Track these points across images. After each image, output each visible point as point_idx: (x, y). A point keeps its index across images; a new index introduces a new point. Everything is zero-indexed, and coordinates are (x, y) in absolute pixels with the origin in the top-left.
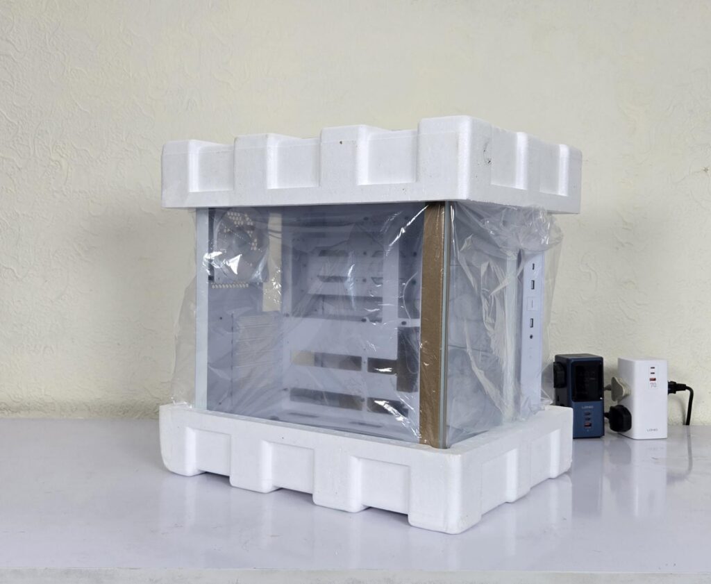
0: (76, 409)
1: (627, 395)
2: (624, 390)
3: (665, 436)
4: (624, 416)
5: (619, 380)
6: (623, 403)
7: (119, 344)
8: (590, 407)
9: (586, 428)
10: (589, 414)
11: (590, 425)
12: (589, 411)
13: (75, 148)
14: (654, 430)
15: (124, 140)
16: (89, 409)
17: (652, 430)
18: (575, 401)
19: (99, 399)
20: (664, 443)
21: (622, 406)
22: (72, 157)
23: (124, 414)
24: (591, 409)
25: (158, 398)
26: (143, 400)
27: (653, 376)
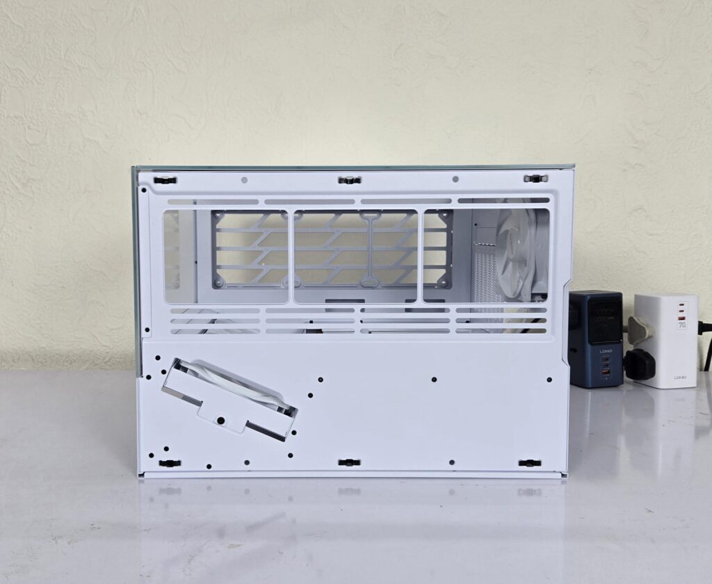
0: (19, 359)
1: (650, 337)
2: (647, 332)
3: (695, 385)
4: (647, 362)
5: (638, 319)
6: (644, 347)
7: (63, 287)
8: (609, 351)
9: (605, 375)
10: (607, 359)
11: (609, 372)
12: (608, 356)
13: (7, 67)
14: (683, 377)
15: (63, 57)
16: (33, 360)
17: (680, 377)
18: (592, 345)
19: (44, 348)
20: (693, 392)
21: (642, 350)
22: (5, 78)
23: (71, 364)
24: (609, 353)
25: (106, 346)
26: (91, 349)
27: (681, 315)
